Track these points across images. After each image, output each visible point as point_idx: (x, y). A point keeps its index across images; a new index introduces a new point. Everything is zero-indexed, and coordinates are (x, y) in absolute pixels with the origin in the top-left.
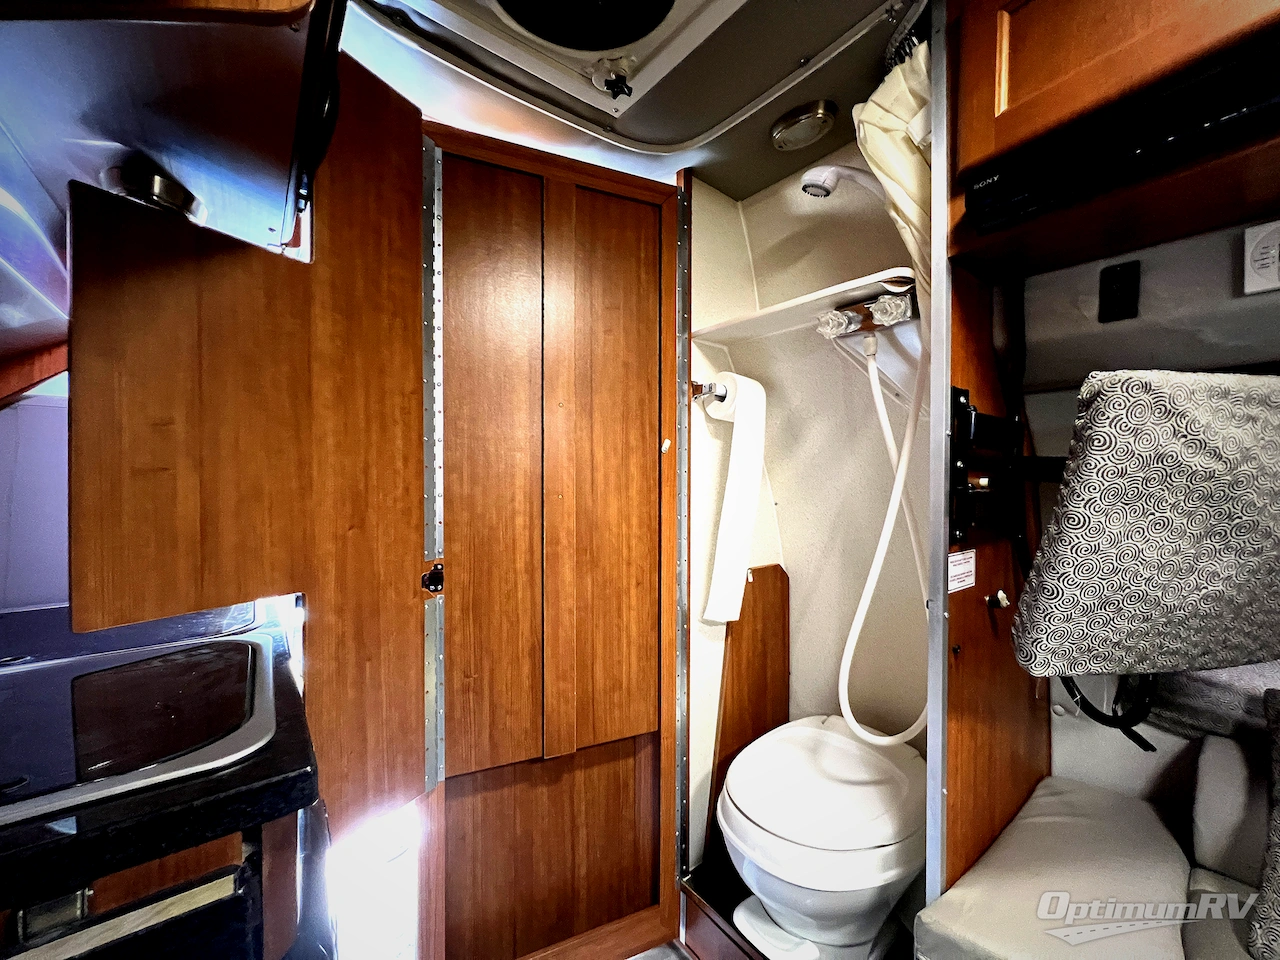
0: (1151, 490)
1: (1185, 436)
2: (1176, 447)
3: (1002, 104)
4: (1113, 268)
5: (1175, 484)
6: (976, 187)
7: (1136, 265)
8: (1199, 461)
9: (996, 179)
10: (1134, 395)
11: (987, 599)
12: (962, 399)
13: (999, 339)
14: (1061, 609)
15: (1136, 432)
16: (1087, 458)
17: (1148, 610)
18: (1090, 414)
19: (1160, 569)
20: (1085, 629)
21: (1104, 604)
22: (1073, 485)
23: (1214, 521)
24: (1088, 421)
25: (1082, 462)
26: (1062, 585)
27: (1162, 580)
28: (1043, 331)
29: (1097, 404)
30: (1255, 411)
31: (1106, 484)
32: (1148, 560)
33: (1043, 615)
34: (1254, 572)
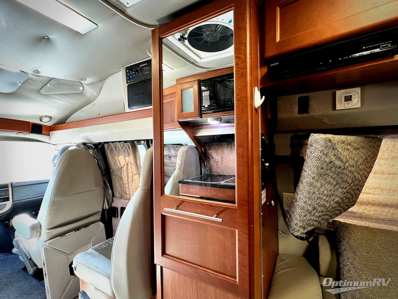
0: (327, 172)
1: (336, 156)
2: (334, 159)
3: (278, 39)
4: (301, 97)
5: (332, 170)
6: (271, 65)
7: (307, 98)
8: (338, 163)
9: (278, 64)
10: (327, 143)
11: (268, 203)
12: (263, 137)
13: (269, 117)
14: (304, 213)
15: (326, 155)
16: (313, 163)
17: (323, 209)
18: (313, 148)
19: (327, 196)
20: (309, 218)
21: (314, 209)
22: (308, 172)
23: (338, 180)
24: (313, 151)
25: (311, 164)
26: (305, 205)
27: (327, 199)
28: (282, 115)
29: (316, 145)
30: (349, 147)
31: (318, 171)
32: (325, 194)
33: (299, 215)
34: (345, 193)
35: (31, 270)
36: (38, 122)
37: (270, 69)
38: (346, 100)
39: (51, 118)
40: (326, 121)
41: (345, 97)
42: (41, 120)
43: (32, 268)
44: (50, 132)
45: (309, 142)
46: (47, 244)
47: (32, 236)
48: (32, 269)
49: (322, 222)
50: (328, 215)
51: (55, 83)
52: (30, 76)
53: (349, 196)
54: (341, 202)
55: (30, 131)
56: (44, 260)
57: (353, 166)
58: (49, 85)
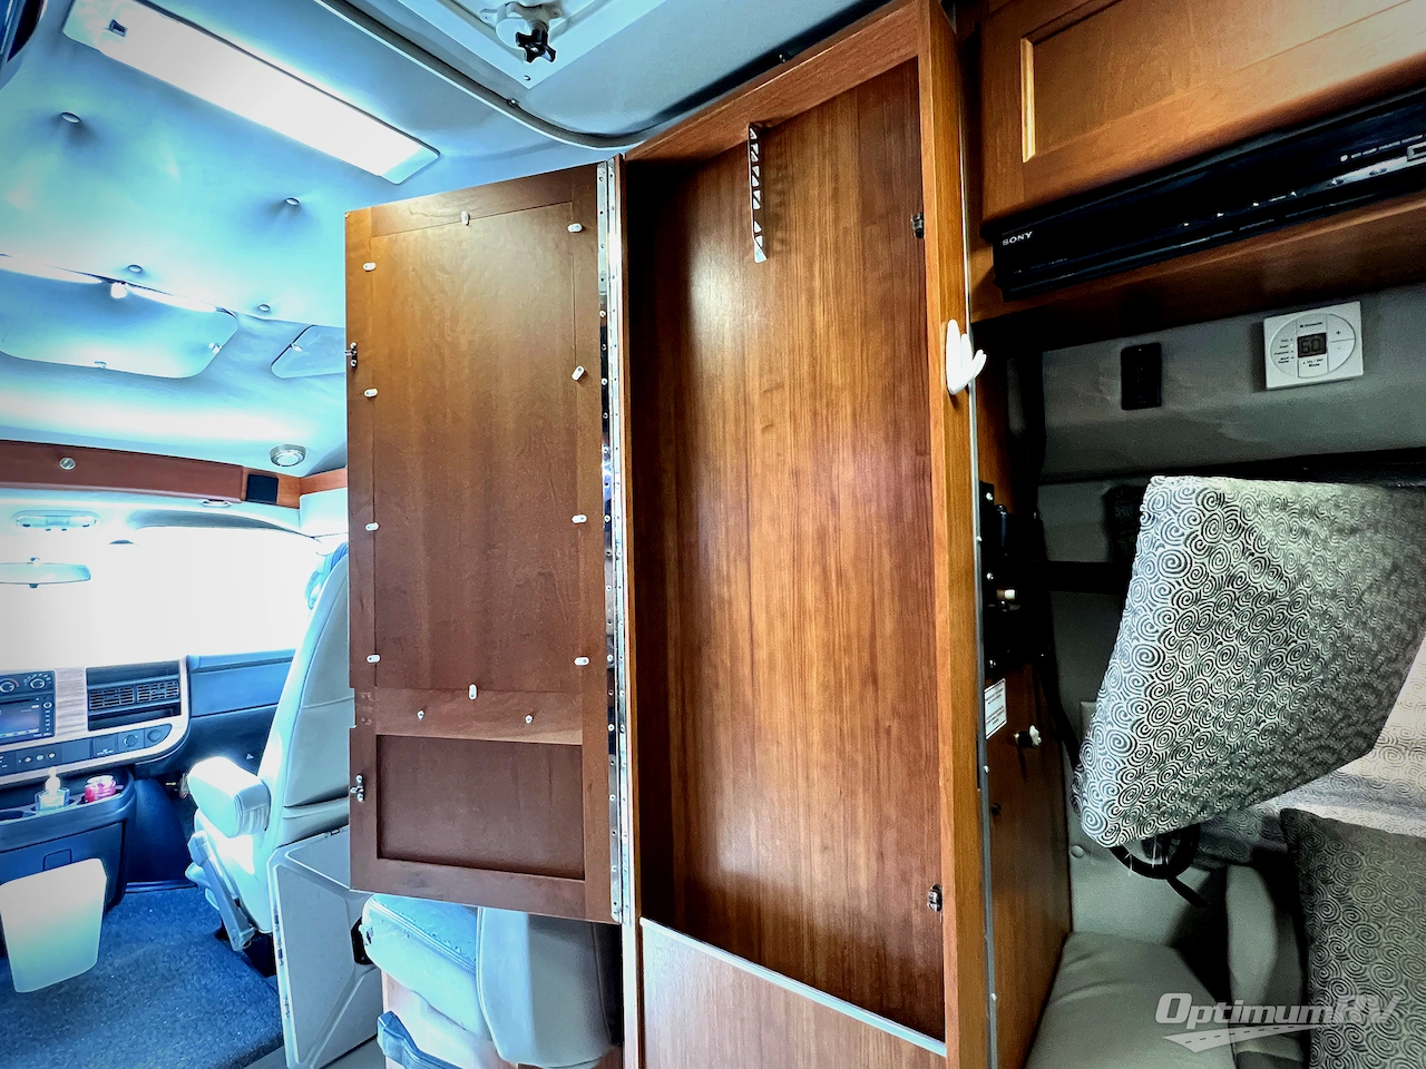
0: (1221, 616)
1: (1252, 554)
2: (1243, 567)
3: (1029, 150)
4: (1134, 348)
5: (1241, 609)
6: (1006, 242)
8: (1263, 582)
9: (1029, 236)
10: (1210, 509)
11: (1017, 736)
12: (989, 496)
13: (1016, 423)
14: (1133, 763)
15: (1210, 552)
16: (1160, 582)
17: (1214, 753)
18: (1160, 528)
19: (1226, 705)
20: (1156, 784)
21: (1176, 752)
22: (1144, 613)
23: (1272, 647)
24: (1159, 537)
25: (1153, 586)
26: (1135, 735)
27: (1229, 717)
28: (1062, 416)
29: (1168, 518)
30: (1307, 523)
31: (1181, 612)
32: (1216, 696)
33: (1114, 772)
34: (1304, 699)
35: (239, 939)
36: (266, 466)
37: (1001, 255)
38: (1302, 353)
39: (302, 451)
40: (1230, 430)
41: (1301, 340)
42: (274, 461)
43: (242, 930)
44: (301, 497)
45: (1146, 507)
46: (286, 855)
47: (242, 829)
48: (241, 934)
49: (1219, 807)
50: (1241, 780)
51: (315, 340)
52: (246, 323)
53: (1327, 709)
54: (1291, 730)
55: (244, 495)
56: (276, 907)
57: (1334, 596)
58: (297, 349)
